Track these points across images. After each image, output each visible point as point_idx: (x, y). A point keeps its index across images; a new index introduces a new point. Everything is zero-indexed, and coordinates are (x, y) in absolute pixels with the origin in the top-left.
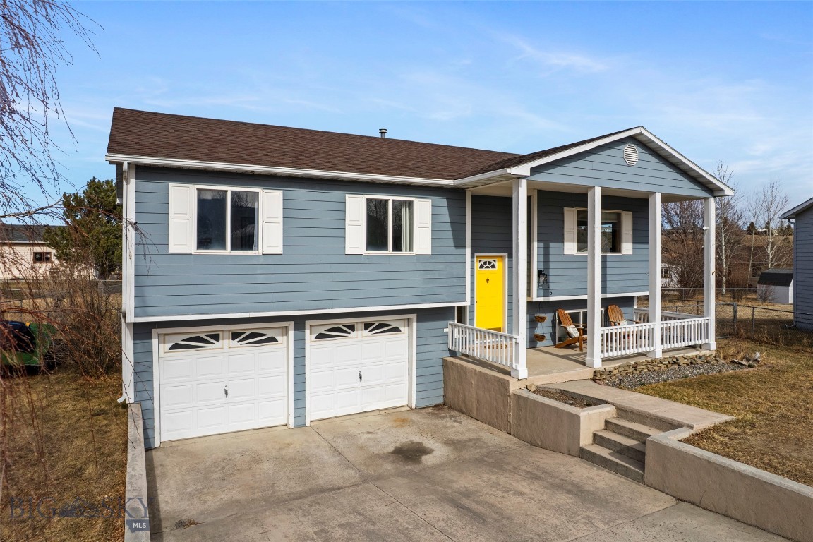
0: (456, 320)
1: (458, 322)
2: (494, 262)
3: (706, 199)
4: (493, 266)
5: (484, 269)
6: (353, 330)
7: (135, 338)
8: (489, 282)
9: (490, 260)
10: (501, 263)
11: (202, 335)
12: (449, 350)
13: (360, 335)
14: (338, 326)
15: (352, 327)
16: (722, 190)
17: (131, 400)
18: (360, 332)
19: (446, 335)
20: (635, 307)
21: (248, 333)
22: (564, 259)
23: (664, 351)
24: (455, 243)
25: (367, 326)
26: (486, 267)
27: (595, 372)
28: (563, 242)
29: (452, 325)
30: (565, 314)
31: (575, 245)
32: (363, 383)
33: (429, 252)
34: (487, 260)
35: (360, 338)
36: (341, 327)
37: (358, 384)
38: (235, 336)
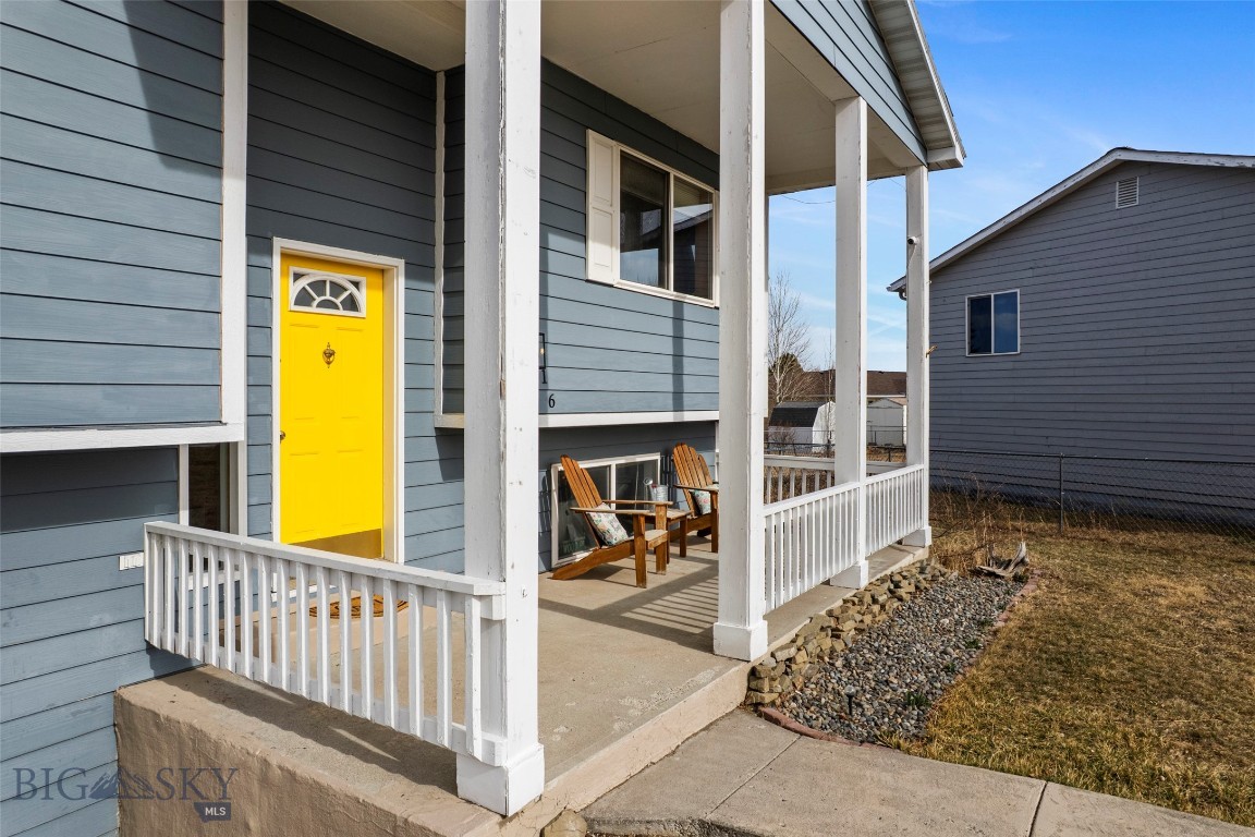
0: (184, 515)
1: (193, 523)
2: (352, 289)
4: (350, 304)
5: (314, 309)
8: (336, 359)
9: (341, 277)
10: (378, 295)
12: (150, 648)
16: (950, 147)
19: (135, 580)
26: (322, 304)
27: (754, 674)
28: (585, 238)
29: (161, 537)
30: (579, 473)
31: (616, 255)
34: (328, 274)
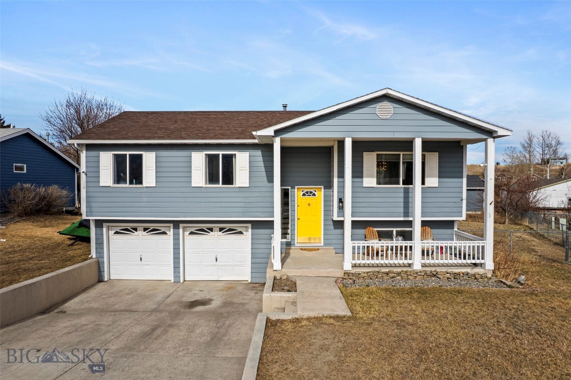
2: (314, 192)
3: (485, 140)
4: (314, 195)
5: (306, 196)
6: (212, 231)
7: (96, 227)
8: (310, 205)
9: (312, 190)
10: (319, 193)
11: (129, 228)
13: (216, 234)
14: (203, 228)
15: (211, 230)
16: (496, 132)
17: (94, 256)
18: (216, 233)
20: (456, 229)
21: (152, 228)
22: (364, 190)
23: (424, 265)
24: (267, 179)
25: (221, 229)
26: (308, 195)
27: (344, 273)
28: (362, 177)
31: (375, 180)
32: (218, 263)
33: (247, 185)
34: (309, 190)
35: (216, 236)
36: (205, 229)
37: (215, 263)
38: (145, 229)
